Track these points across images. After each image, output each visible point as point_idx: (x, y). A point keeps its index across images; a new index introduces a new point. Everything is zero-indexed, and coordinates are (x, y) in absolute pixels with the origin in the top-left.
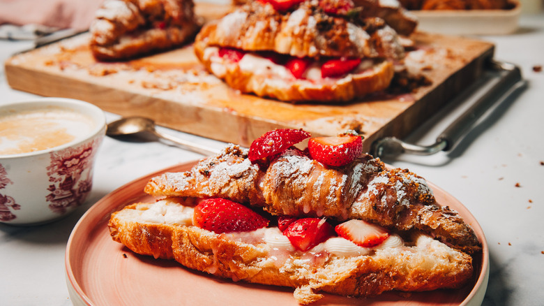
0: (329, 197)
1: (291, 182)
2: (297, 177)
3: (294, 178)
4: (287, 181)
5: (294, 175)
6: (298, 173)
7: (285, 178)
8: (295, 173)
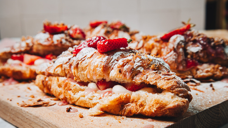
0: (98, 68)
1: (81, 62)
2: (84, 60)
3: (83, 61)
4: (80, 62)
5: (83, 59)
6: (85, 58)
7: (79, 61)
8: (84, 58)
